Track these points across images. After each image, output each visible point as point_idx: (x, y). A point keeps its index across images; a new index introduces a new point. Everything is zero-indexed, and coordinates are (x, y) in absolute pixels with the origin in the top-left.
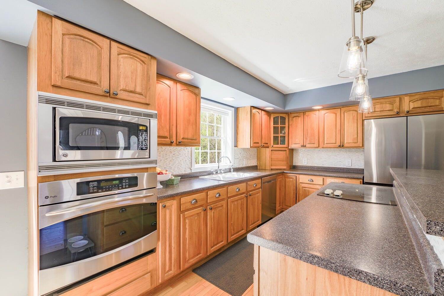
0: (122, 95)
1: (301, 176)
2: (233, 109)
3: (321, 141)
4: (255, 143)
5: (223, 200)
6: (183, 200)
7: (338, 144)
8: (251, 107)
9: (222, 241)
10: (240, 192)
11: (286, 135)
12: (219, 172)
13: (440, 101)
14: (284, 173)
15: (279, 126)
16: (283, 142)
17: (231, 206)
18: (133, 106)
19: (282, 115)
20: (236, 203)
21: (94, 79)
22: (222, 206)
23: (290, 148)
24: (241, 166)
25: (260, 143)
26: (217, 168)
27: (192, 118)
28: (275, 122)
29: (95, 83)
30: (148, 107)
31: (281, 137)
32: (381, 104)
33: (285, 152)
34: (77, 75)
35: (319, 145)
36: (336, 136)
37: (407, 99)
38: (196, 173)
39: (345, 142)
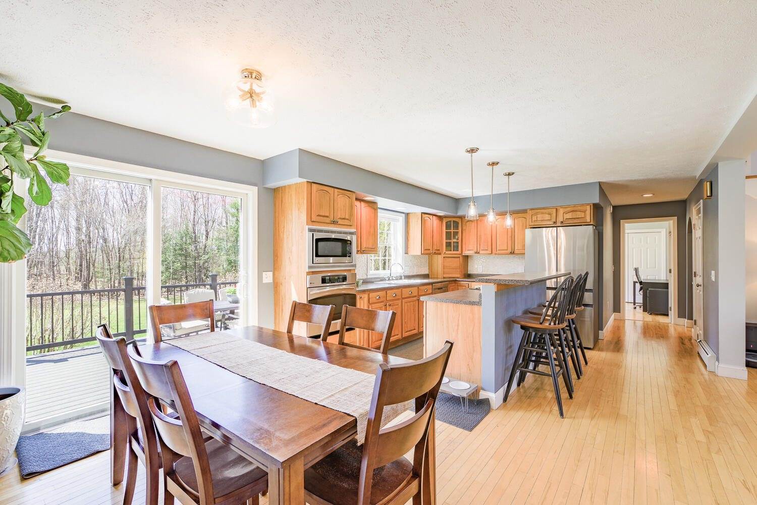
0: (340, 222)
1: (473, 283)
2: (404, 215)
3: (493, 247)
4: (426, 250)
5: (398, 299)
6: (372, 295)
7: (509, 251)
8: (422, 213)
9: (398, 335)
10: (412, 295)
11: (460, 241)
12: (391, 279)
13: (584, 214)
14: (456, 280)
15: (452, 231)
16: (456, 248)
17: (405, 307)
18: (344, 228)
19: (454, 219)
20: (409, 304)
21: (328, 215)
22: (398, 305)
23: (463, 255)
24: (411, 274)
25: (431, 249)
26: (389, 275)
27: (372, 231)
28: (448, 227)
29: (327, 217)
30: (352, 227)
31: (454, 242)
32: (541, 214)
33: (458, 259)
34: (321, 214)
35: (493, 251)
36: (507, 243)
37: (561, 211)
38: (372, 278)
39: (516, 249)
